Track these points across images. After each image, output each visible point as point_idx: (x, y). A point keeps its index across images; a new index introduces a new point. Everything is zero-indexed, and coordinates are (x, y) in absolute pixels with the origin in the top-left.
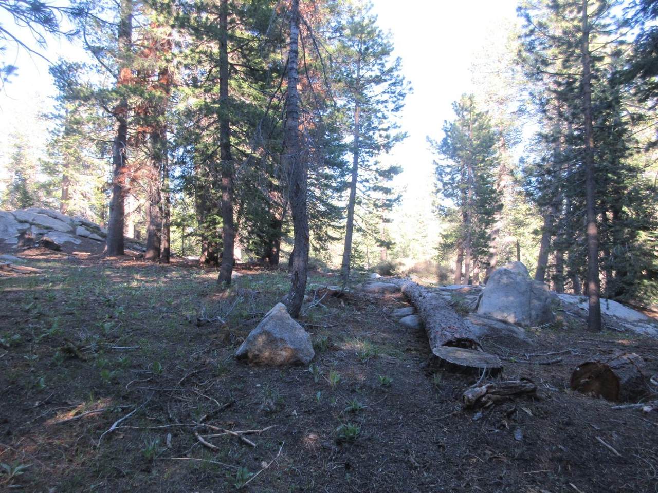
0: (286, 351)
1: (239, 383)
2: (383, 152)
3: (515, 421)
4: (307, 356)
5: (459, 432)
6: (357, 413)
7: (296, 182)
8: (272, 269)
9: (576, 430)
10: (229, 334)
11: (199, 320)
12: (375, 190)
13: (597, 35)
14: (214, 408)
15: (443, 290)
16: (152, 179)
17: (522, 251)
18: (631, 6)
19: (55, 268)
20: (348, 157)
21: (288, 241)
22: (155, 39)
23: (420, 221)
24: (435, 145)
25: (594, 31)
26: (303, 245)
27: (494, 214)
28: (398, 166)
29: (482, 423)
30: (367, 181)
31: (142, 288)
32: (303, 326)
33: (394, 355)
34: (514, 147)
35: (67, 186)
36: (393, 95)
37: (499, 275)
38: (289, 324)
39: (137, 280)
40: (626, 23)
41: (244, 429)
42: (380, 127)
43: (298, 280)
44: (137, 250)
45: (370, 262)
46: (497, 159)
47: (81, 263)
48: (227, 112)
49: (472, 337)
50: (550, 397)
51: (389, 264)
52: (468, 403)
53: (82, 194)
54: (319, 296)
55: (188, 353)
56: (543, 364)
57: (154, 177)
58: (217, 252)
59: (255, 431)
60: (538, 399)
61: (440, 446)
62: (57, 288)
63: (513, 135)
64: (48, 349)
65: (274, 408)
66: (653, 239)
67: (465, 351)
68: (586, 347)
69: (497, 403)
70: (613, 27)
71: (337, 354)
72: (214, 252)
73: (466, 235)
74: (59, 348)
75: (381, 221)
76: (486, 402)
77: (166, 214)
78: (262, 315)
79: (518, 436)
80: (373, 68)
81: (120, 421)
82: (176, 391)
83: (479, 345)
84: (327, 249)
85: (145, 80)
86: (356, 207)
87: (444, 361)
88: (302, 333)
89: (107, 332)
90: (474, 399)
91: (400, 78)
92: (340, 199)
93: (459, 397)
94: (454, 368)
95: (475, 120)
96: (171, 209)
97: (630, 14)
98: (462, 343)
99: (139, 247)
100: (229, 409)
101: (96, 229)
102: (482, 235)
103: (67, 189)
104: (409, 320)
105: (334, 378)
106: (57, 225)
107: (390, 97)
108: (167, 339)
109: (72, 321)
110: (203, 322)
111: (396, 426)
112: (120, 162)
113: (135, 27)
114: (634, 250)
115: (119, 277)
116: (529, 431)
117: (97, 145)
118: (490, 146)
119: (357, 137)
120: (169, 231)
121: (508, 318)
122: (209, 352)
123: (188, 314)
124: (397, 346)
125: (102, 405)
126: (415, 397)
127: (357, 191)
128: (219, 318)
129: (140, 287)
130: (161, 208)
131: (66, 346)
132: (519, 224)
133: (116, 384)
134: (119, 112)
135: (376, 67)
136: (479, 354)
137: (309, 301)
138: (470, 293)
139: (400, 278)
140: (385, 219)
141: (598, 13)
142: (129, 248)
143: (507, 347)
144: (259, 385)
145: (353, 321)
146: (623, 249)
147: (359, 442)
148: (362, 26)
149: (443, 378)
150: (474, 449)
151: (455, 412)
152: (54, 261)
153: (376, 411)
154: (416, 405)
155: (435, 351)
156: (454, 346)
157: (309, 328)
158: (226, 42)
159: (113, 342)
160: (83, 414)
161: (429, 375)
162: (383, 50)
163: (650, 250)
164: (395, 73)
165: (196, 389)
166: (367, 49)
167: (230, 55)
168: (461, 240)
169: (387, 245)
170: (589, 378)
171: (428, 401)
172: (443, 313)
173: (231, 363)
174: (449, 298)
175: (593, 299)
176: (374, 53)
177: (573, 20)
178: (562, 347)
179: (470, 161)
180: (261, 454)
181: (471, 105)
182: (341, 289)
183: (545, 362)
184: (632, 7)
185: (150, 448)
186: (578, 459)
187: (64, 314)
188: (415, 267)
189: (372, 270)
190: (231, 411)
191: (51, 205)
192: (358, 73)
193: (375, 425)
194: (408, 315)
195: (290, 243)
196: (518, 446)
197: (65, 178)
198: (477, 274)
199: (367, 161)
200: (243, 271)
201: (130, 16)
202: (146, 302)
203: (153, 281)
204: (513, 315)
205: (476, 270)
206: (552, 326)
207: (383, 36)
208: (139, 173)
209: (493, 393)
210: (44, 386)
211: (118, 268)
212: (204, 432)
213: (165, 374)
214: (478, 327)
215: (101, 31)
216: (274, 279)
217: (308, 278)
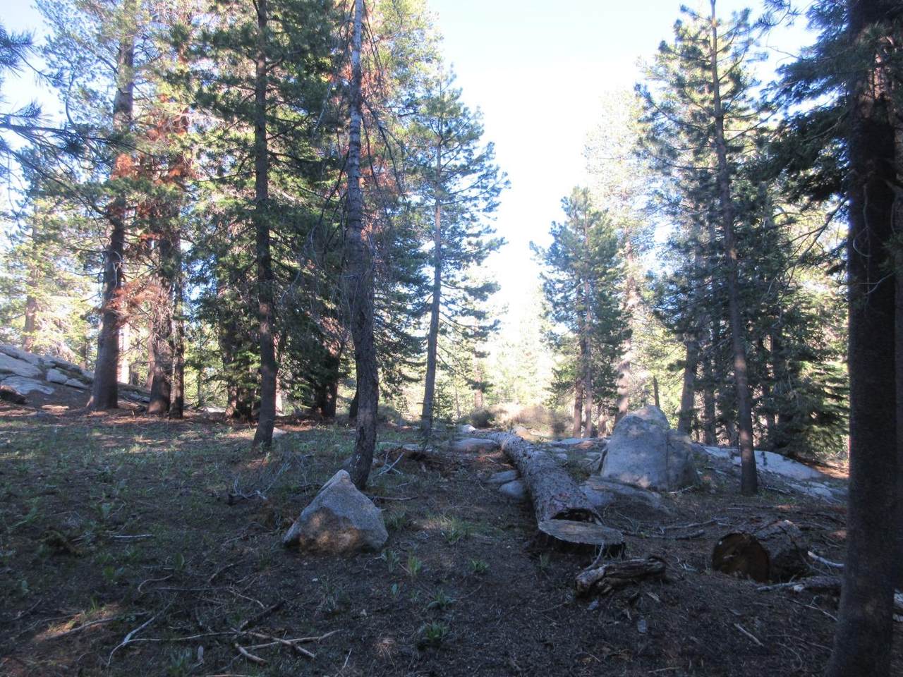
0: (351, 533)
1: (289, 578)
2: (473, 265)
3: (638, 609)
4: (377, 538)
5: (571, 626)
6: (444, 608)
7: (360, 309)
8: (327, 423)
9: (711, 618)
10: (274, 514)
11: (230, 496)
12: (464, 315)
13: (734, 120)
14: (257, 612)
15: (557, 446)
16: (159, 302)
17: (662, 389)
18: (770, 87)
19: (19, 429)
20: (428, 271)
21: (349, 384)
22: (166, 116)
23: (527, 352)
24: (541, 253)
25: (729, 115)
26: (369, 393)
27: (621, 343)
28: (494, 282)
29: (598, 613)
30: (453, 302)
31: (148, 455)
32: (372, 499)
33: (492, 534)
34: (644, 253)
35: (34, 312)
36: (484, 191)
37: (627, 425)
38: (353, 497)
39: (138, 443)
40: (766, 107)
41: (298, 636)
42: (469, 232)
43: (365, 439)
44: (135, 400)
45: (461, 409)
46: (622, 270)
47: (57, 421)
48: (266, 218)
49: (587, 506)
50: (683, 579)
51: (487, 411)
52: (582, 590)
53: (55, 323)
54: (391, 459)
55: (218, 541)
56: (681, 539)
57: (162, 301)
58: (250, 402)
59: (314, 638)
60: (667, 582)
61: (546, 645)
62: (26, 457)
63: (642, 238)
64: (26, 541)
65: (337, 608)
66: (822, 372)
67: (579, 525)
68: (735, 515)
69: (617, 587)
70: (752, 111)
71: (417, 535)
72: (246, 402)
73: (585, 372)
74: (42, 541)
75: (473, 356)
76: (604, 587)
77: (178, 350)
78: (318, 487)
79: (642, 627)
80: (458, 156)
81: (134, 632)
82: (205, 591)
83: (597, 516)
84: (401, 394)
85: (151, 170)
86: (440, 338)
87: (552, 538)
88: (371, 509)
89: (106, 516)
90: (589, 584)
91: (493, 169)
92: (417, 326)
93: (572, 583)
94: (565, 547)
95: (592, 222)
96: (186, 344)
97: (770, 97)
98: (576, 515)
99: (136, 396)
100: (277, 613)
101: (76, 372)
102: (607, 371)
103: (34, 316)
104: (511, 488)
105: (413, 566)
106: (18, 367)
107: (481, 193)
108: (188, 524)
109: (56, 503)
110: (236, 499)
111: (493, 623)
112: (113, 280)
113: (136, 100)
114: (799, 387)
115: (113, 439)
116: (655, 621)
117: (80, 257)
118: (613, 255)
119: (438, 245)
120: (182, 373)
121: (640, 481)
122: (246, 539)
123: (215, 488)
124: (495, 523)
125: (106, 613)
126: (516, 585)
127: (441, 315)
128: (259, 492)
129: (144, 453)
130: (171, 343)
131: (50, 537)
132: (655, 354)
133: (124, 585)
134: (114, 214)
135: (462, 154)
136: (595, 528)
137: (379, 466)
138: (592, 449)
139: (501, 430)
140: (479, 353)
141: (733, 93)
142: (123, 398)
143: (637, 518)
144: (316, 580)
145: (438, 492)
146: (785, 386)
147: (446, 645)
148: (442, 103)
149: (552, 559)
150: (589, 646)
151: (566, 602)
152: (17, 419)
153: (467, 606)
154: (517, 596)
155: (541, 526)
156: (566, 519)
157: (380, 502)
158: (264, 125)
159: (115, 529)
160: (83, 626)
161: (534, 557)
162: (470, 133)
163: (819, 386)
164: (487, 163)
165: (232, 589)
166: (449, 131)
167: (269, 142)
168: (579, 379)
169: (482, 387)
170: (733, 554)
171: (533, 589)
172: (552, 476)
173: (277, 552)
174: (564, 456)
175: (746, 453)
176: (459, 138)
177: (703, 101)
178: (707, 517)
179: (588, 274)
180: (322, 667)
181: (585, 202)
182: (420, 448)
183: (683, 537)
184: (771, 89)
185: (178, 664)
186: (713, 652)
187: (44, 494)
188: (522, 415)
189: (463, 421)
190: (280, 614)
191: (8, 339)
192: (439, 161)
193: (466, 622)
194: (511, 481)
195: (350, 386)
196: (641, 640)
197: (31, 302)
198: (604, 423)
199: (453, 276)
200: (286, 427)
201: (131, 85)
202: (155, 474)
203: (162, 444)
204: (645, 477)
205: (602, 418)
206: (696, 489)
207: (470, 116)
208: (141, 295)
209: (611, 576)
210: (27, 591)
211: (111, 427)
212: (245, 642)
213: (190, 570)
214: (601, 493)
215: (91, 105)
216: (329, 437)
217: (378, 435)
